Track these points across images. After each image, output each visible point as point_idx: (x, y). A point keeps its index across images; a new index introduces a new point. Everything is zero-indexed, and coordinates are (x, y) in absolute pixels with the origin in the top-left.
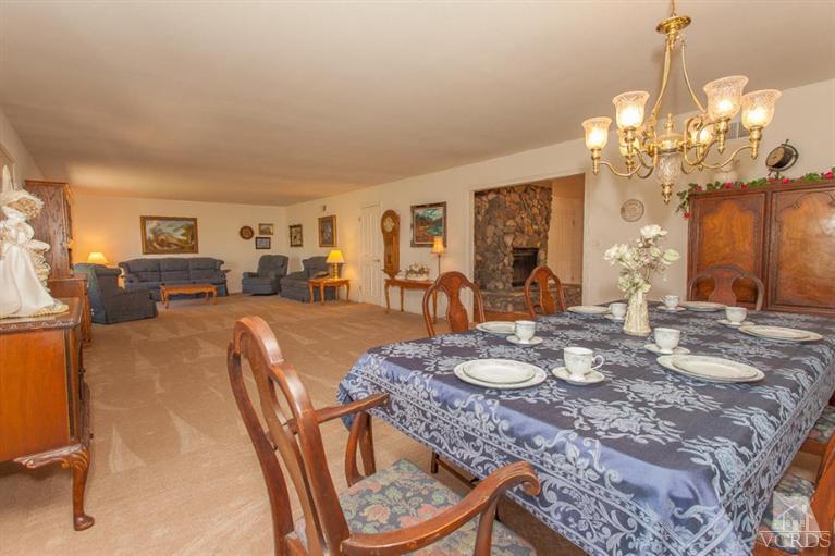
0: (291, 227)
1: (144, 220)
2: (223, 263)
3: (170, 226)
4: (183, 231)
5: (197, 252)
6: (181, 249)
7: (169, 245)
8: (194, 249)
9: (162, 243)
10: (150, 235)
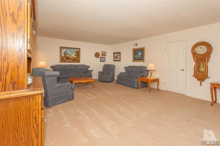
0: (114, 53)
1: (61, 48)
2: (89, 67)
3: (70, 51)
4: (75, 53)
5: (80, 62)
6: (74, 61)
7: (70, 59)
8: (78, 61)
9: (67, 58)
10: (63, 55)
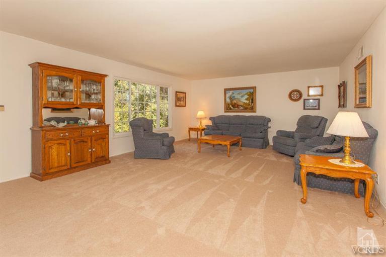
1: (226, 91)
2: (269, 120)
3: (239, 94)
5: (255, 112)
6: (245, 109)
7: (238, 106)
8: (253, 109)
9: (234, 105)
